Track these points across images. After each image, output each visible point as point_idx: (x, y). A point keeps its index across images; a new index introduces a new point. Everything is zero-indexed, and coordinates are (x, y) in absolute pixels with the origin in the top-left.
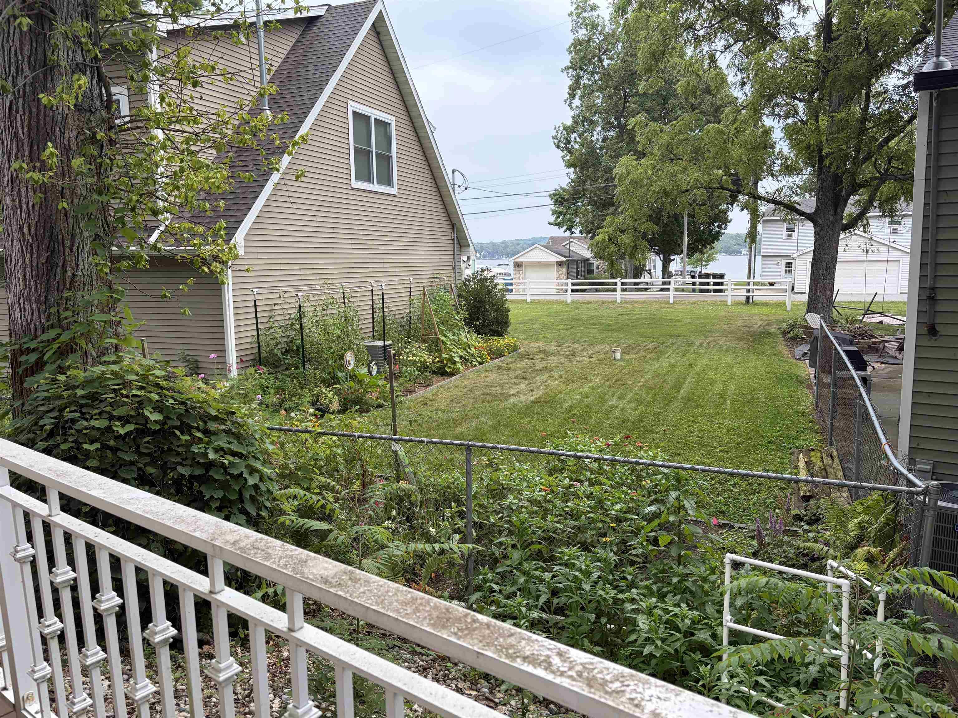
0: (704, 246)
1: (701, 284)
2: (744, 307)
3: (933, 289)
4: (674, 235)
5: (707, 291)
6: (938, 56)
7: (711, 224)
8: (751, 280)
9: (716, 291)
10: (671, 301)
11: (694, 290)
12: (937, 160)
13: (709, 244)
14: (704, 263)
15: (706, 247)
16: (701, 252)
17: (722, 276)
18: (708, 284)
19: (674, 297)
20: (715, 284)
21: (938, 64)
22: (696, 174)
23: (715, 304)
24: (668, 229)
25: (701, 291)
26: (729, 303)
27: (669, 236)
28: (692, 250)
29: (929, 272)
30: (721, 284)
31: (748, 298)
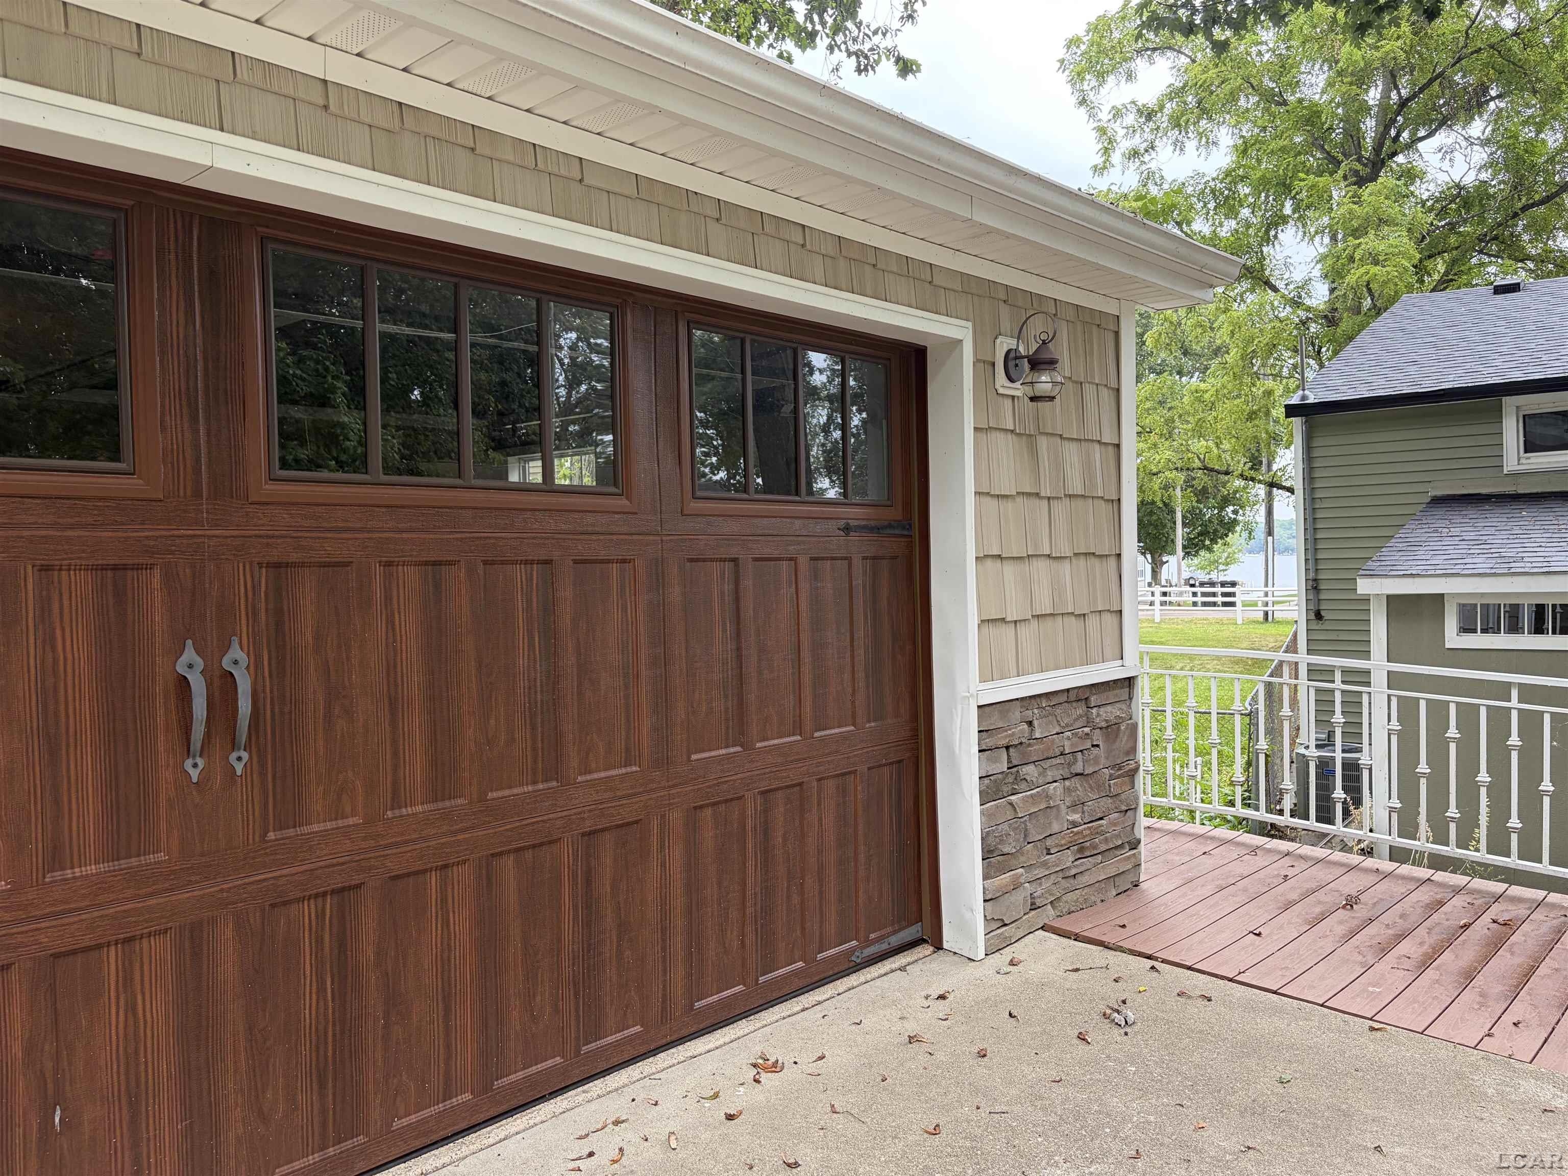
0: (1214, 541)
1: (1204, 594)
2: (1263, 626)
3: (1315, 580)
4: (1164, 526)
5: (1214, 604)
6: (1304, 390)
7: (1222, 509)
8: (1270, 588)
9: (1225, 604)
10: (1157, 620)
11: (1195, 604)
12: (1310, 473)
13: (1222, 538)
14: (1221, 567)
15: (1216, 543)
16: (1210, 550)
17: (1233, 584)
18: (1214, 595)
19: (1161, 615)
20: (1225, 595)
21: (1304, 398)
22: (1168, 453)
23: (1220, 622)
24: (1154, 518)
25: (1205, 604)
26: (1239, 622)
27: (1156, 527)
28: (1192, 548)
29: (1311, 565)
30: (1232, 595)
31: (1266, 614)
